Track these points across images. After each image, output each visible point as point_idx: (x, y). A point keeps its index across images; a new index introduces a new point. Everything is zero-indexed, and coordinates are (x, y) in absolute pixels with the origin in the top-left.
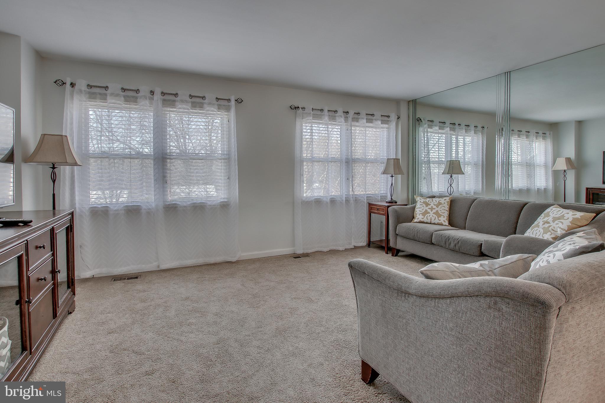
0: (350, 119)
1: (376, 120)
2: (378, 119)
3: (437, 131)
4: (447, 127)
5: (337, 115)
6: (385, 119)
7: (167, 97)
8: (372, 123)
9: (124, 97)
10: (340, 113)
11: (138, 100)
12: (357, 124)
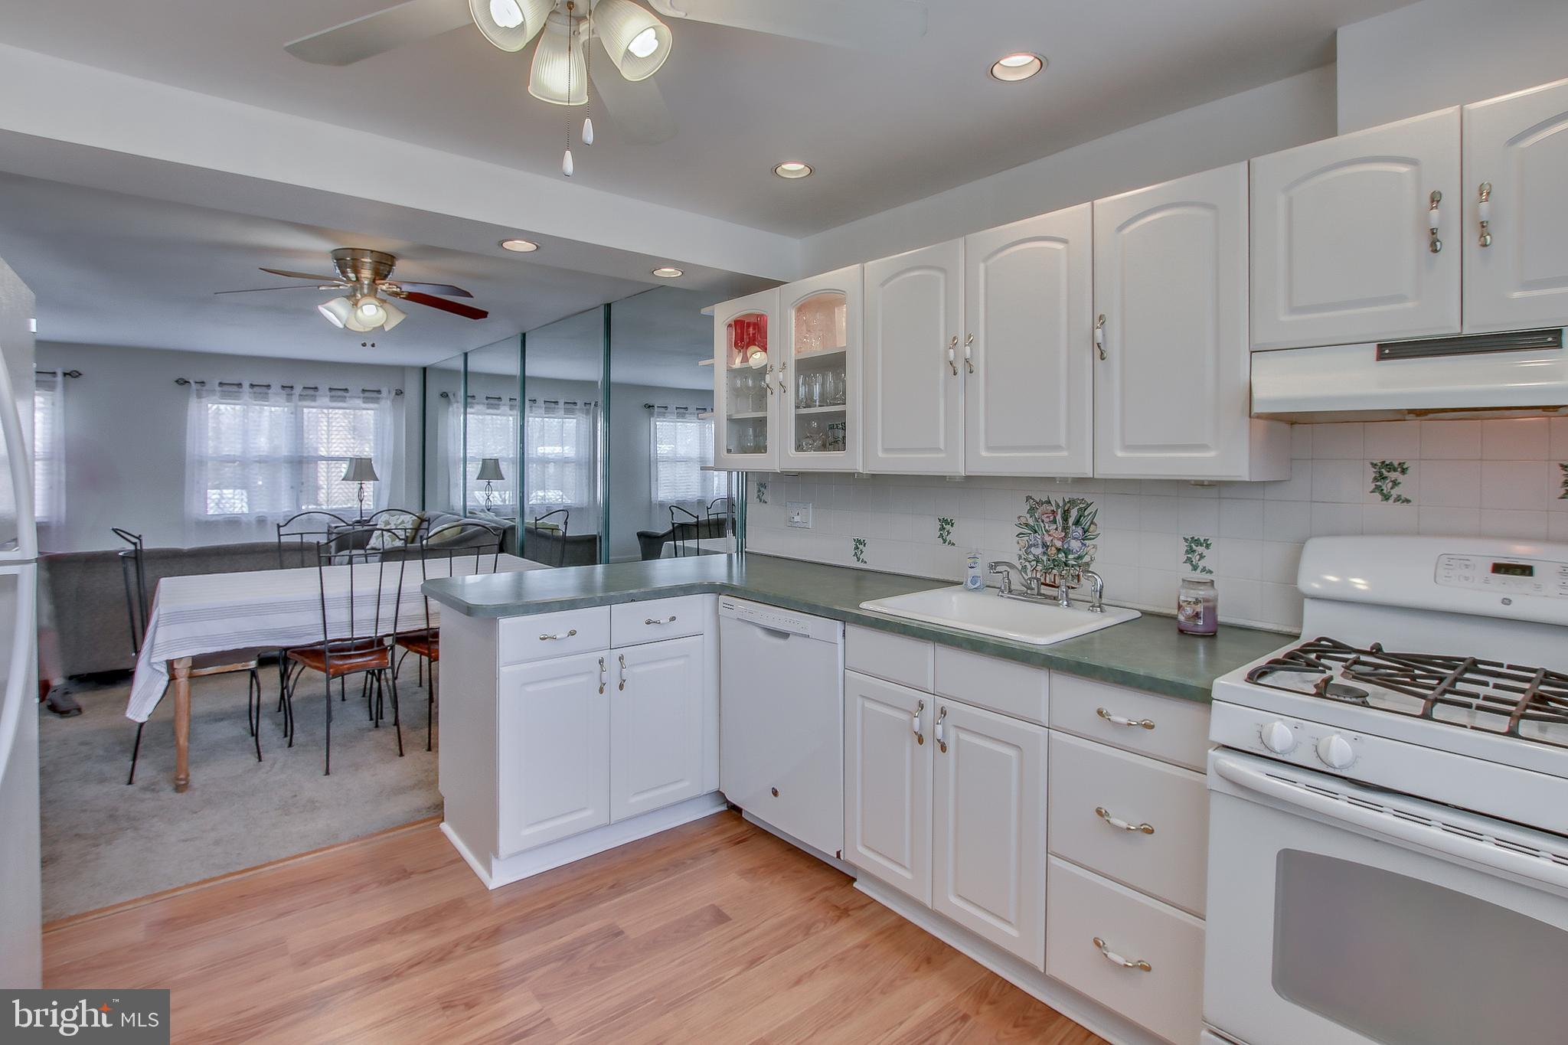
0: (296, 397)
1: (352, 397)
2: (355, 397)
5: (270, 391)
6: (371, 395)
8: (345, 402)
10: (275, 387)
12: (313, 404)
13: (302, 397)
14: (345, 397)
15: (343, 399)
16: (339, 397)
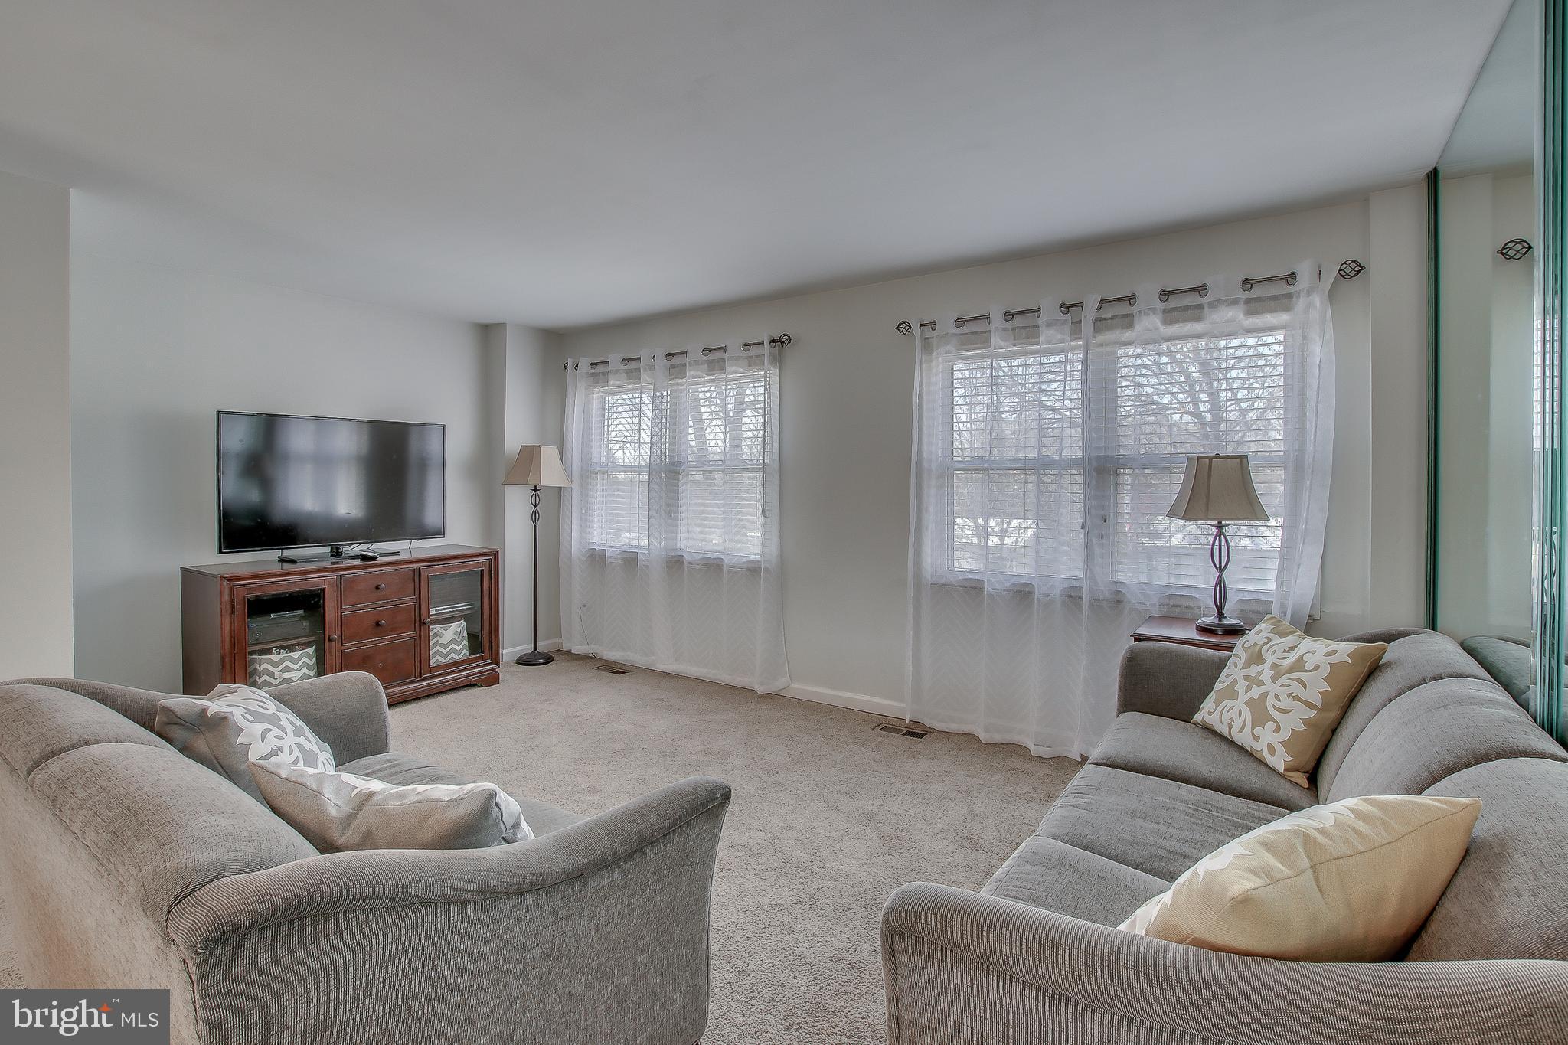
0: (1087, 327)
1: (1212, 305)
2: (1228, 301)
5: (1038, 321)
6: (1268, 291)
7: (674, 361)
9: (627, 372)
10: (1050, 311)
11: (640, 373)
12: (1127, 335)
13: (1100, 326)
14: (1200, 307)
15: (1195, 313)
16: (1187, 308)
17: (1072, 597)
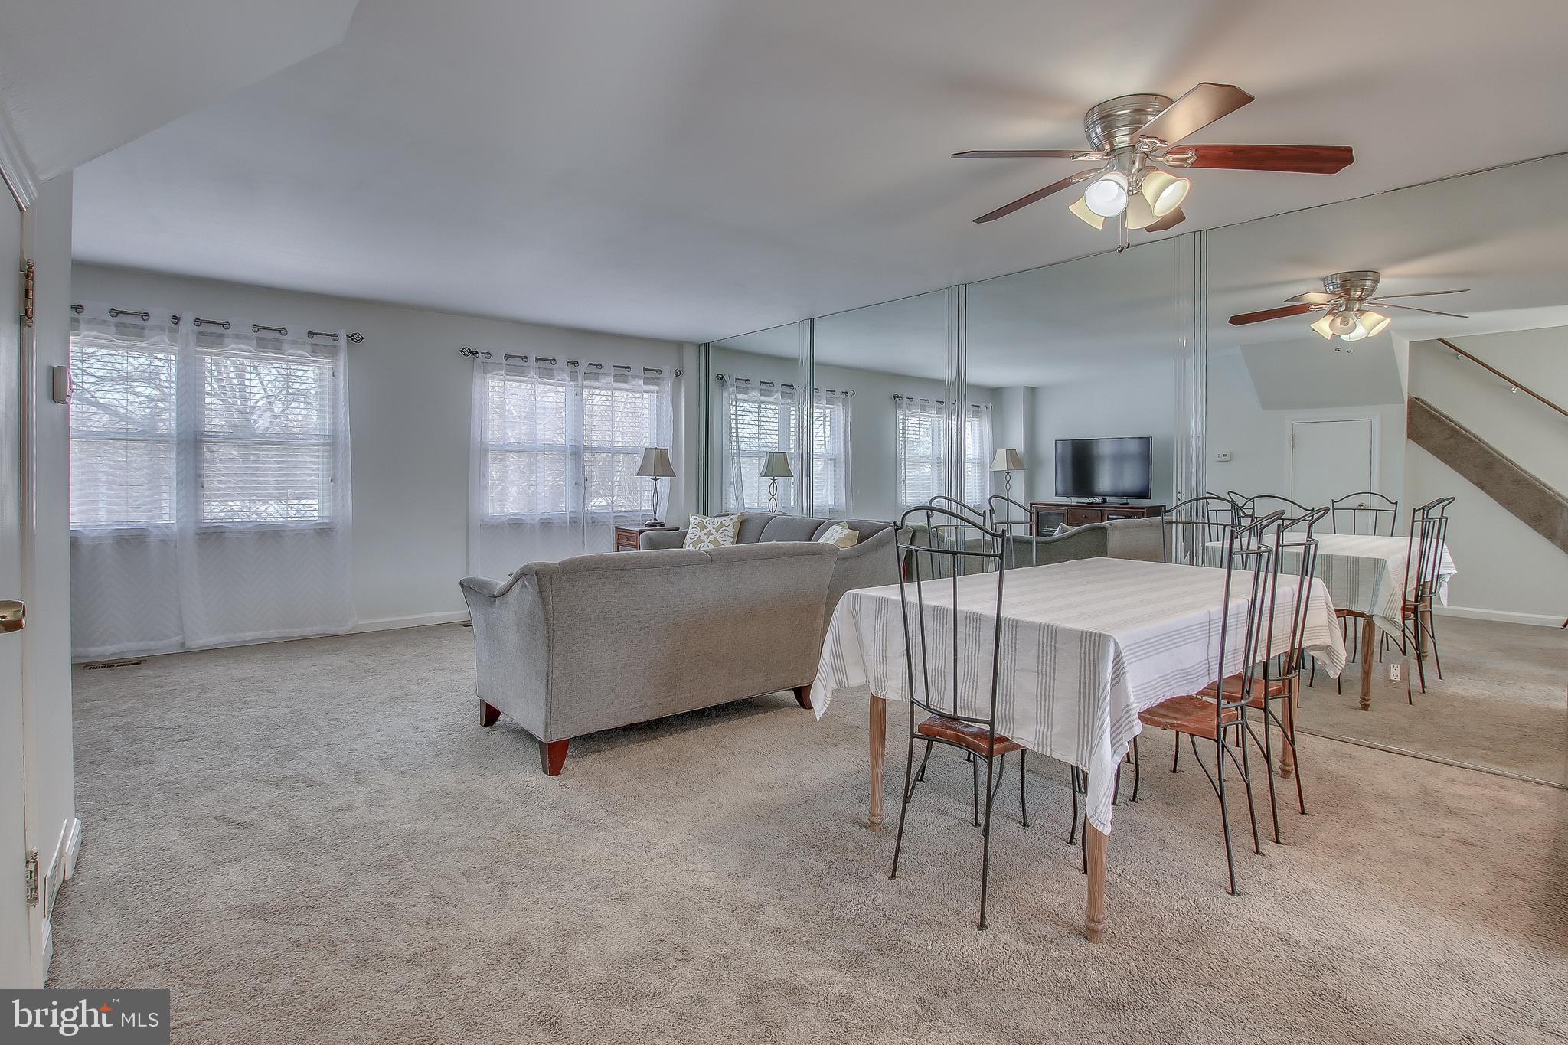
0: (581, 375)
1: (633, 377)
2: (637, 377)
3: (756, 399)
4: (777, 391)
5: (555, 366)
6: (652, 375)
7: (204, 328)
8: (626, 382)
9: (117, 325)
10: (561, 362)
11: (146, 332)
12: (596, 384)
13: (587, 375)
14: (626, 376)
15: (625, 379)
16: (622, 376)
17: (574, 523)
